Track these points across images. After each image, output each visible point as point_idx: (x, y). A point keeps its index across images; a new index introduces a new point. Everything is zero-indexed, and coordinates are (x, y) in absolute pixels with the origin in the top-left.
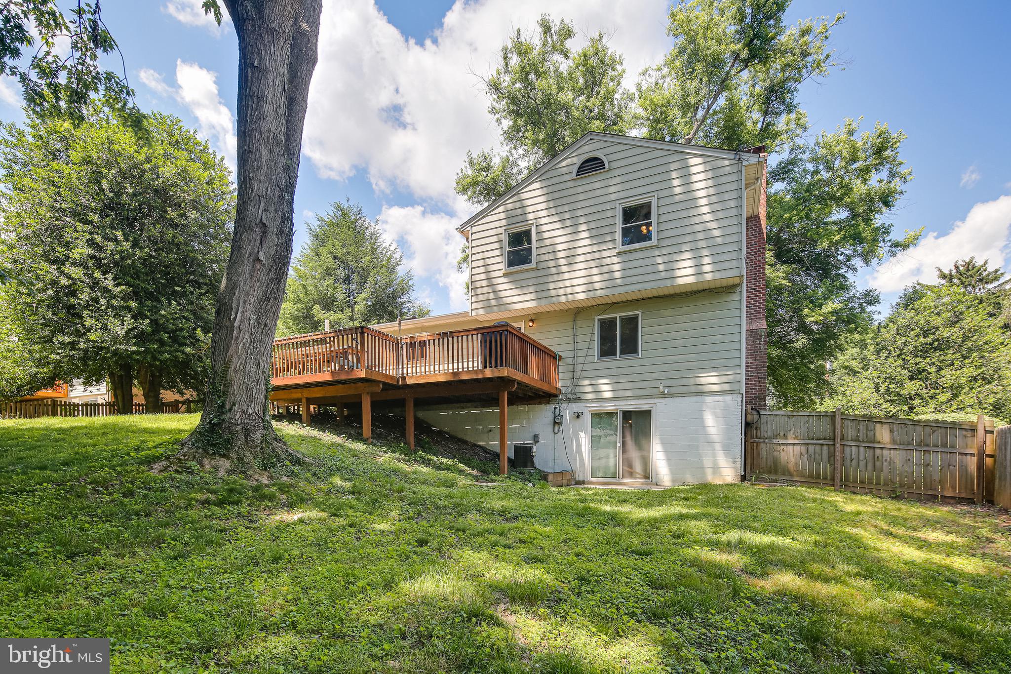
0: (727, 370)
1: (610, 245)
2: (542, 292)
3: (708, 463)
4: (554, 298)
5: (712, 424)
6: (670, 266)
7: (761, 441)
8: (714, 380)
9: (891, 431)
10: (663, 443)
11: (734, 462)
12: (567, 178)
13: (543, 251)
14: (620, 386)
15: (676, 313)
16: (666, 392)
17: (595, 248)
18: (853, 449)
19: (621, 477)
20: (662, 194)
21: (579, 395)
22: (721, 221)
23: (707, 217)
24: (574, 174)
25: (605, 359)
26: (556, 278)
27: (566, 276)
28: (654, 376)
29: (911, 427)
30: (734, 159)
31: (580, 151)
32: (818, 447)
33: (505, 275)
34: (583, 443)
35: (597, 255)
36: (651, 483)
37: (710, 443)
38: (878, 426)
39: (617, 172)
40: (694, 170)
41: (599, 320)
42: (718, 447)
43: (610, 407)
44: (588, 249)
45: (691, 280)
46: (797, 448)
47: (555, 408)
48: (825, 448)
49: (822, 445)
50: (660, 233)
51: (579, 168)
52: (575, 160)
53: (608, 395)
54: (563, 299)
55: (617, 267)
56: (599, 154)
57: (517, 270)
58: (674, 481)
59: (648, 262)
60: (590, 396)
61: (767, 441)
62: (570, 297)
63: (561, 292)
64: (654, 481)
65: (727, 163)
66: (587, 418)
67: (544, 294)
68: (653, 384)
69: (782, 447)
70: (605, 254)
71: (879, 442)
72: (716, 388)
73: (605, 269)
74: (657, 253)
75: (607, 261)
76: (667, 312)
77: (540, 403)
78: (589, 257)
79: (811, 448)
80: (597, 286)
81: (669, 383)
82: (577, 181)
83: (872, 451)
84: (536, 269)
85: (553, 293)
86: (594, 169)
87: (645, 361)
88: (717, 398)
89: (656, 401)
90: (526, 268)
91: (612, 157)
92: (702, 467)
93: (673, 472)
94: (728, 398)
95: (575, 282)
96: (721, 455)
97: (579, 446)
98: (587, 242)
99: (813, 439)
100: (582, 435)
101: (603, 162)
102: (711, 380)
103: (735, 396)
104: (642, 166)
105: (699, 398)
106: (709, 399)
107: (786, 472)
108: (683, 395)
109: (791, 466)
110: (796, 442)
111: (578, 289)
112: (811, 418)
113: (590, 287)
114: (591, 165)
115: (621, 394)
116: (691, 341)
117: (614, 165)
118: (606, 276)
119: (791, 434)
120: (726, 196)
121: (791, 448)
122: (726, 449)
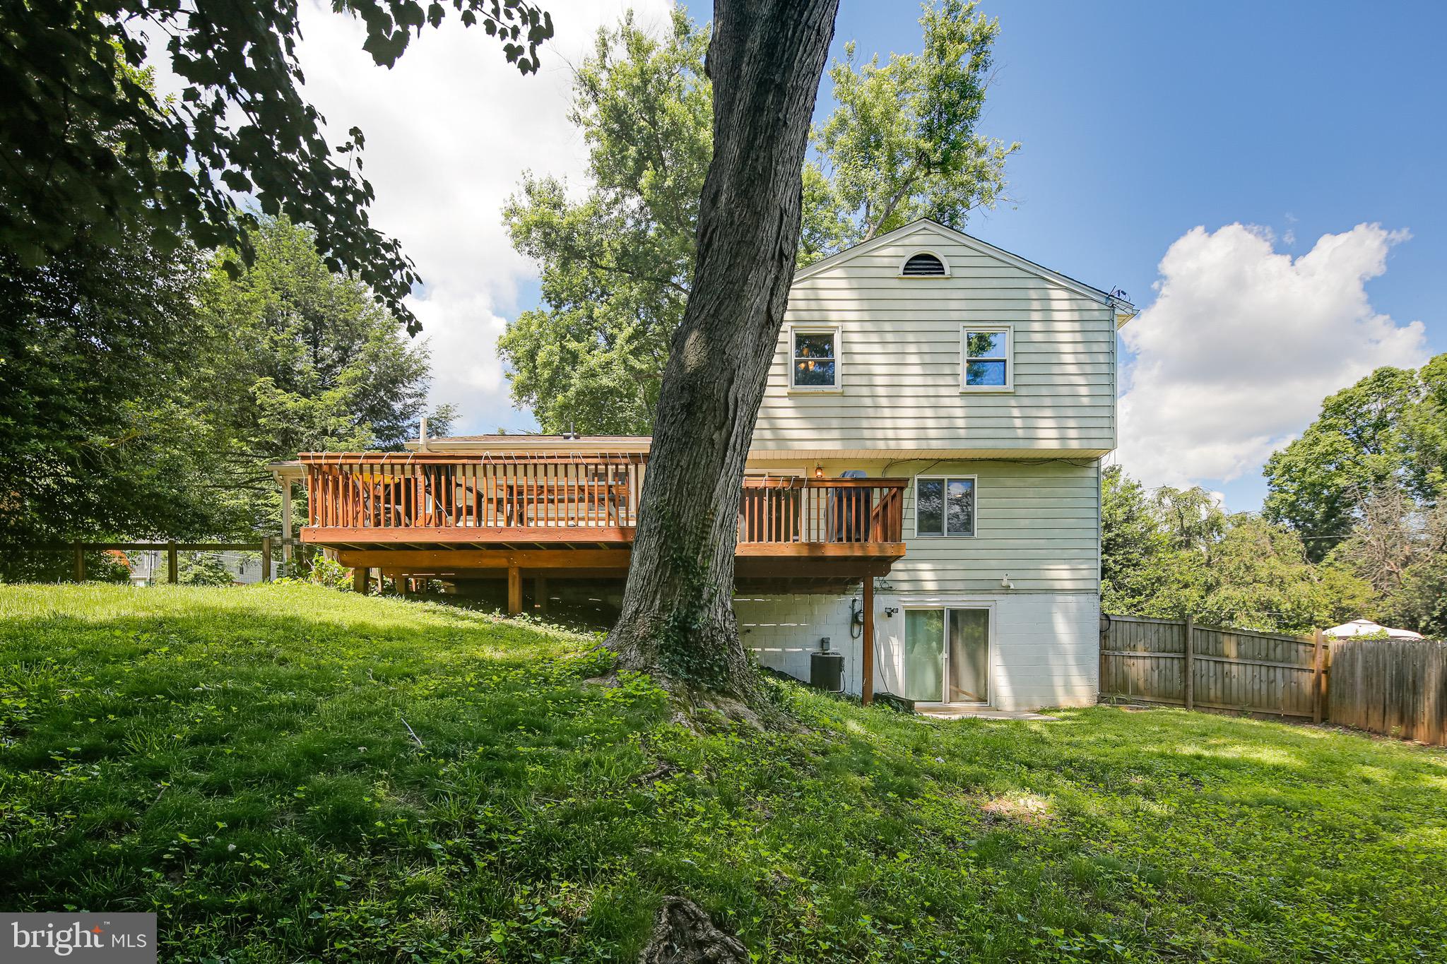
0: (1081, 564)
1: (950, 381)
2: (850, 431)
3: (1058, 681)
4: (868, 442)
5: (1063, 630)
6: (1030, 423)
7: (1111, 653)
8: (1066, 575)
9: (1239, 644)
10: (1004, 655)
11: (1089, 679)
12: (888, 273)
13: (852, 370)
14: (949, 575)
15: (1022, 484)
16: (1012, 587)
17: (930, 381)
18: (1203, 662)
19: (948, 700)
20: (1020, 326)
21: (891, 584)
22: (1089, 377)
23: (1072, 369)
24: (901, 270)
25: (926, 535)
26: (871, 412)
27: (887, 413)
28: (994, 564)
29: (1257, 640)
30: (1106, 304)
31: (906, 241)
32: (1168, 660)
33: (790, 395)
34: (896, 653)
35: (931, 391)
36: (990, 708)
37: (1061, 653)
38: (1226, 637)
39: (960, 283)
40: (1056, 305)
41: (919, 480)
42: (1071, 660)
43: (933, 603)
44: (919, 381)
45: (1054, 445)
46: (1148, 662)
47: (854, 601)
48: (1176, 662)
49: (1173, 658)
50: (1018, 377)
51: (908, 264)
52: (900, 251)
53: (930, 586)
54: (881, 445)
55: (959, 412)
56: (938, 253)
57: (813, 391)
58: (1017, 704)
59: (1001, 412)
60: (905, 586)
61: (1116, 653)
62: (892, 444)
63: (879, 434)
64: (993, 705)
65: (1095, 306)
66: (901, 618)
67: (854, 434)
68: (996, 575)
69: (1132, 661)
70: (943, 391)
71: (1228, 657)
72: (1068, 585)
73: (943, 412)
74: (1013, 402)
75: (947, 402)
76: (1009, 482)
77: (830, 593)
78: (921, 391)
79: (1162, 662)
80: (932, 433)
81: (1012, 574)
82: (904, 281)
83: (1220, 665)
84: (843, 395)
85: (867, 434)
86: (929, 271)
87: (981, 544)
88: (1070, 598)
89: (996, 597)
90: (826, 391)
91: (956, 261)
92: (1051, 687)
93: (1016, 693)
94: (1083, 598)
95: (900, 423)
96: (1074, 671)
97: (889, 656)
98: (918, 370)
99: (1164, 651)
100: (894, 641)
101: (941, 265)
102: (1061, 574)
103: (1091, 596)
104: (995, 283)
105: (1049, 596)
106: (1060, 598)
107: (1137, 691)
108: (1029, 592)
109: (1141, 683)
110: (1146, 654)
111: (903, 434)
112: (1162, 626)
113: (921, 434)
114: (924, 265)
115: (949, 586)
116: (1039, 523)
117: (957, 273)
118: (944, 423)
119: (1140, 646)
120: (1095, 348)
121: (1141, 661)
122: (1081, 662)
